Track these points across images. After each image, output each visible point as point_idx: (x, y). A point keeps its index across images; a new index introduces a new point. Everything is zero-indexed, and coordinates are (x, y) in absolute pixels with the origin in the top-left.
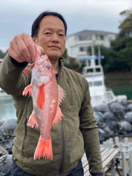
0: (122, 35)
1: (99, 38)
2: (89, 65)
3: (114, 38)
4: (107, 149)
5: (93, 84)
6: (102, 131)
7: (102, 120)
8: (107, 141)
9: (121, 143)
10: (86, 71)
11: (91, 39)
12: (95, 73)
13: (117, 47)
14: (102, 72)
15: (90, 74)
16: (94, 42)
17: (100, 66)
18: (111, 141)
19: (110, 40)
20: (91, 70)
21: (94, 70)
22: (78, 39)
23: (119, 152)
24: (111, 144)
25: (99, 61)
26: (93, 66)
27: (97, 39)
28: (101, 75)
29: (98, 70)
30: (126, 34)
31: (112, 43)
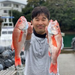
0: (28, 6)
1: (15, 6)
2: (6, 21)
3: (24, 7)
4: (10, 71)
5: (7, 33)
6: (10, 61)
7: (11, 55)
8: (12, 66)
9: (19, 67)
10: (3, 25)
11: (10, 6)
12: (8, 26)
13: (25, 12)
14: (13, 26)
15: (5, 26)
16: (12, 8)
17: (12, 23)
18: (14, 66)
19: (22, 8)
20: (6, 24)
21: (8, 25)
22: (3, 5)
23: (16, 73)
24: (13, 68)
25: (12, 20)
26: (8, 22)
27: (14, 6)
28: (12, 28)
29: (11, 25)
30: (31, 6)
31: (23, 10)
